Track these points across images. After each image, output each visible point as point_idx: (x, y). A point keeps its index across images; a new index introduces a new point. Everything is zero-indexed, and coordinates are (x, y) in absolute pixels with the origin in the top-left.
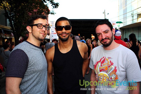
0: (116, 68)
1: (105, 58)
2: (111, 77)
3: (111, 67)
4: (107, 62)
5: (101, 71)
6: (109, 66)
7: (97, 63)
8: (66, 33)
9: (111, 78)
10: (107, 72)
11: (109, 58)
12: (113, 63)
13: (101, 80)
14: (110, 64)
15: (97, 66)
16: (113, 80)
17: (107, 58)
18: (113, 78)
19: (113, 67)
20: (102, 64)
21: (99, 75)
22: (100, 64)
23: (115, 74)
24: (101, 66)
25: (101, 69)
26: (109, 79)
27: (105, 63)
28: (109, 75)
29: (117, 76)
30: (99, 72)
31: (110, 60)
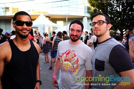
0: (78, 59)
1: (70, 51)
2: (73, 65)
3: (75, 58)
4: (71, 54)
5: (65, 61)
6: (73, 58)
7: (63, 54)
8: (27, 29)
9: (74, 67)
10: (70, 62)
11: (73, 51)
12: (76, 55)
13: (65, 68)
14: (73, 55)
15: (63, 57)
16: (75, 68)
17: (71, 51)
18: (75, 66)
19: (76, 58)
20: (67, 56)
21: (63, 64)
22: (65, 55)
23: (77, 63)
24: (66, 57)
25: (65, 60)
26: (72, 67)
27: (69, 55)
28: (72, 64)
29: (78, 65)
30: (64, 61)
31: (74, 52)
